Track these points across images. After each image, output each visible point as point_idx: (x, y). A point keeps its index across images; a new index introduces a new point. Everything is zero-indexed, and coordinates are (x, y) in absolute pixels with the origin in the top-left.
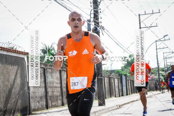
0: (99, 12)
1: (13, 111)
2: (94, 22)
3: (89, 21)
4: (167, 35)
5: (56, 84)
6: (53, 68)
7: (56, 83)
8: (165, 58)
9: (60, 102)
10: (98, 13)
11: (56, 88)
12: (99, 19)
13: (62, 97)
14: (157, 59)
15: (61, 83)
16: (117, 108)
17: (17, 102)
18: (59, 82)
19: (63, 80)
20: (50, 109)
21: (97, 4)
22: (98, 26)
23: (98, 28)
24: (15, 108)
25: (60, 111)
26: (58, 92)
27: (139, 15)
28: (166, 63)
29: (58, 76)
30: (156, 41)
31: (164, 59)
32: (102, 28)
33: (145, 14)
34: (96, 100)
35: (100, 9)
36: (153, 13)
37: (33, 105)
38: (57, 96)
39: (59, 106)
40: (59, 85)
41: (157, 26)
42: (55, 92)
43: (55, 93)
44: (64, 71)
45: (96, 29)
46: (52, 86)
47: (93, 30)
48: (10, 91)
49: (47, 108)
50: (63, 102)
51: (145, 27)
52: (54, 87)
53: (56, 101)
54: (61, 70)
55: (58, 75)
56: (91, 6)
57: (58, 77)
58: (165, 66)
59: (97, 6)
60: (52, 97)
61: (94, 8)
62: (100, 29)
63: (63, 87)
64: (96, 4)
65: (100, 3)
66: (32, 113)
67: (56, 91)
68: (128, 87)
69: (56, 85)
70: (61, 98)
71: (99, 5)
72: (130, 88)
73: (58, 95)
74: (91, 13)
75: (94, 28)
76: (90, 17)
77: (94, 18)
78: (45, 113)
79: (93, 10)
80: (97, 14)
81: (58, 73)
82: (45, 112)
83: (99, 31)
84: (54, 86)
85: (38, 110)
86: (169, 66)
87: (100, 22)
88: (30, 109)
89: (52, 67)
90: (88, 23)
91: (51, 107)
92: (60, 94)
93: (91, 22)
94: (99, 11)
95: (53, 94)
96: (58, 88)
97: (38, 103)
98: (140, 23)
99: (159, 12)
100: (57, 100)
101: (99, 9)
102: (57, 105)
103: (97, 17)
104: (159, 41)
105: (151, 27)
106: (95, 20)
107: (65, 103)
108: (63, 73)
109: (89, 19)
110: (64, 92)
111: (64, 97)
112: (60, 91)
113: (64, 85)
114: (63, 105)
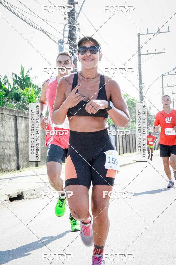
0: (77, 29)
2: (69, 44)
3: (61, 42)
5: (8, 137)
6: (4, 113)
9: (14, 165)
10: (75, 30)
11: (8, 144)
12: (76, 39)
13: (18, 156)
15: (17, 135)
18: (13, 134)
19: (18, 131)
21: (74, 15)
25: (13, 178)
26: (12, 149)
27: (139, 35)
29: (11, 125)
30: (163, 75)
33: (148, 34)
35: (79, 24)
36: (159, 33)
38: (10, 155)
39: (13, 170)
40: (13, 139)
41: (164, 52)
42: (6, 148)
43: (6, 151)
44: (22, 117)
46: (3, 140)
50: (18, 164)
51: (147, 54)
52: (6, 142)
53: (8, 163)
54: (17, 115)
55: (12, 123)
56: (65, 19)
57: (12, 127)
59: (75, 19)
60: (2, 157)
61: (69, 23)
63: (19, 142)
64: (72, 15)
65: (78, 14)
67: (8, 148)
68: (118, 143)
69: (9, 139)
70: (15, 158)
71: (77, 17)
72: (121, 145)
73: (12, 153)
74: (65, 30)
76: (64, 36)
77: (69, 37)
79: (67, 26)
80: (74, 32)
83: (76, 58)
84: (6, 140)
89: (2, 110)
90: (59, 45)
92: (15, 153)
93: (64, 44)
94: (77, 27)
95: (3, 151)
96: (11, 144)
98: (139, 48)
99: (169, 32)
100: (10, 162)
101: (77, 23)
102: (9, 168)
103: (74, 36)
104: (167, 75)
105: (156, 53)
106: (70, 41)
107: (22, 165)
108: (20, 120)
109: (61, 40)
110: (21, 150)
111: (21, 157)
112: (15, 147)
113: (20, 140)
114: (18, 168)
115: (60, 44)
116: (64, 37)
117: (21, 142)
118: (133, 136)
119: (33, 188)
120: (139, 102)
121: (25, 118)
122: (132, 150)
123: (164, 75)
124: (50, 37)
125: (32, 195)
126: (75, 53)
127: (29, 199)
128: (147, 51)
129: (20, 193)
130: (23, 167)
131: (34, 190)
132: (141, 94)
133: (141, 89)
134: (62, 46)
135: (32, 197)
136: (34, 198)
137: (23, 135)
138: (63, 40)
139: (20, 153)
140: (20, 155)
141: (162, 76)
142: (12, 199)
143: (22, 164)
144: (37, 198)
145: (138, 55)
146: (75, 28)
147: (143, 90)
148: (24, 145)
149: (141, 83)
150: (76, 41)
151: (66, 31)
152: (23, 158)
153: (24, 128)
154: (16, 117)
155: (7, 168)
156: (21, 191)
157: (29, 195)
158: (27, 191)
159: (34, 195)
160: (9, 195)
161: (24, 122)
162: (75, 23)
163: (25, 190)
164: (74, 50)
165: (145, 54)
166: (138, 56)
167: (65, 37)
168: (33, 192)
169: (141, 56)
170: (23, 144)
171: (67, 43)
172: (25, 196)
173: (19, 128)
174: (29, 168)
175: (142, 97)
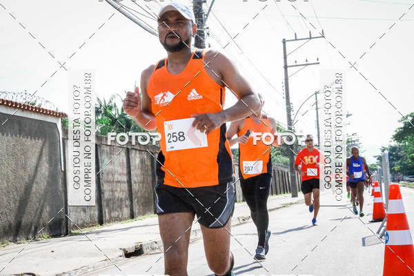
0: (206, 34)
1: (33, 228)
5: (119, 176)
7: (120, 174)
9: (126, 211)
10: (204, 35)
11: (119, 184)
13: (131, 201)
15: (129, 173)
16: (238, 223)
17: (42, 210)
18: (125, 172)
19: (132, 168)
20: (107, 224)
21: (202, 17)
24: (38, 221)
25: (127, 229)
26: (123, 191)
27: (284, 42)
29: (122, 160)
30: (316, 93)
33: (296, 39)
35: (208, 28)
36: (311, 38)
37: (72, 218)
38: (121, 200)
39: (125, 219)
40: (125, 178)
41: (318, 63)
42: (116, 190)
43: (117, 194)
44: (136, 150)
46: (112, 180)
48: (28, 189)
49: (101, 222)
50: (132, 211)
51: (296, 66)
53: (119, 209)
54: (130, 147)
55: (123, 157)
57: (123, 163)
59: (202, 21)
60: (112, 201)
63: (133, 182)
64: (199, 17)
65: (207, 15)
66: (70, 232)
67: (119, 190)
69: (120, 178)
70: (128, 203)
71: (206, 19)
73: (124, 197)
78: (98, 233)
80: (201, 38)
81: (123, 154)
82: (97, 230)
84: (116, 180)
85: (83, 226)
88: (67, 224)
91: (109, 222)
92: (127, 196)
94: (205, 32)
95: (112, 195)
96: (122, 184)
97: (82, 213)
98: (285, 58)
99: (323, 37)
100: (121, 208)
101: (205, 27)
102: (120, 216)
103: (202, 43)
105: (307, 65)
107: (137, 212)
108: (133, 154)
110: (135, 192)
111: (135, 201)
112: (127, 189)
113: (134, 178)
114: (132, 216)
117: (135, 182)
118: (280, 172)
119: (155, 241)
120: (287, 128)
121: (139, 150)
122: (279, 191)
123: (318, 93)
125: (153, 249)
127: (151, 254)
129: (139, 247)
130: (139, 214)
131: (156, 243)
132: (289, 116)
133: (289, 110)
135: (153, 252)
136: (156, 253)
137: (137, 173)
139: (134, 196)
140: (135, 199)
142: (128, 255)
144: (160, 253)
145: (284, 67)
146: (202, 34)
147: (292, 112)
148: (139, 185)
149: (288, 103)
152: (138, 202)
153: (138, 164)
154: (128, 149)
155: (118, 217)
156: (139, 244)
157: (150, 249)
158: (147, 244)
159: (156, 249)
160: (124, 250)
161: (138, 156)
162: (203, 27)
163: (145, 243)
165: (293, 66)
166: (284, 69)
168: (155, 245)
169: (288, 68)
170: (137, 185)
172: (145, 251)
173: (132, 163)
174: (145, 216)
175: (290, 122)
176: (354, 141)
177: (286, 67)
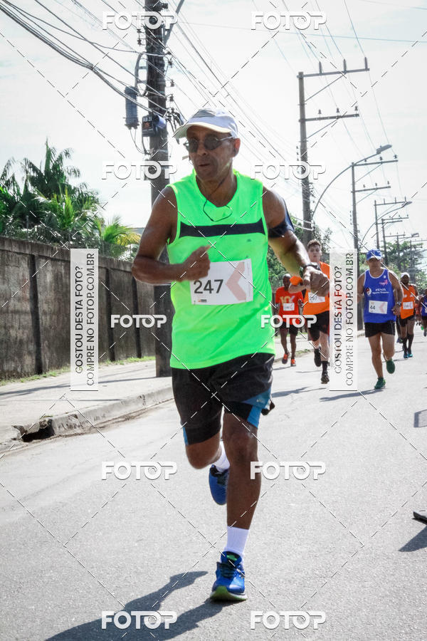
0: (166, 63)
2: (149, 96)
3: (132, 92)
4: (389, 147)
5: (16, 303)
6: (6, 248)
7: (19, 300)
8: (380, 221)
9: (29, 361)
10: (163, 65)
11: (17, 316)
12: (165, 86)
13: (38, 344)
14: (355, 225)
15: (34, 298)
18: (28, 295)
19: (40, 289)
22: (162, 112)
23: (162, 120)
25: (29, 391)
26: (24, 328)
27: (301, 77)
28: (381, 238)
29: (23, 276)
30: (353, 165)
31: (377, 224)
32: (175, 118)
33: (321, 74)
34: (151, 357)
36: (345, 72)
38: (21, 342)
39: (27, 375)
40: (27, 306)
41: (357, 115)
42: (12, 327)
43: (13, 333)
44: (47, 258)
45: (156, 119)
46: (5, 308)
47: (144, 124)
50: (38, 360)
51: (320, 119)
52: (12, 312)
53: (16, 358)
54: (35, 254)
55: (24, 270)
56: (139, 42)
57: (24, 280)
58: (378, 247)
60: (4, 345)
61: (150, 49)
62: (169, 120)
63: (40, 314)
65: (169, 31)
67: (16, 325)
69: (19, 306)
70: (32, 347)
71: (167, 38)
73: (25, 337)
74: (140, 66)
75: (148, 117)
76: (137, 79)
77: (149, 82)
79: (145, 56)
80: (159, 71)
81: (25, 265)
83: (165, 128)
84: (11, 308)
86: (393, 246)
87: (168, 99)
89: (3, 243)
90: (127, 99)
92: (31, 336)
93: (138, 98)
94: (166, 60)
95: (6, 334)
96: (23, 316)
98: (302, 104)
99: (367, 69)
100: (20, 356)
101: (165, 51)
102: (19, 370)
103: (160, 79)
104: (363, 165)
105: (338, 117)
106: (152, 91)
107: (47, 363)
108: (42, 264)
109: (131, 87)
110: (45, 329)
111: (44, 344)
112: (30, 324)
113: (43, 307)
114: (39, 370)
115: (129, 98)
116: (138, 81)
117: (45, 313)
119: (74, 413)
120: (302, 223)
121: (52, 259)
123: (356, 165)
124: (106, 82)
125: (70, 427)
126: (162, 117)
127: (66, 436)
128: (320, 112)
129: (46, 423)
130: (51, 366)
131: (76, 416)
132: (306, 205)
133: (306, 194)
134: (134, 101)
135: (71, 432)
136: (76, 435)
137: (48, 297)
138: (134, 89)
139: (42, 336)
140: (44, 340)
141: (353, 167)
142: (28, 437)
143: (47, 361)
144: (82, 434)
145: (300, 121)
146: (161, 62)
147: (311, 198)
148: (51, 319)
149: (306, 182)
150: (164, 90)
151: (142, 68)
152: (49, 348)
153: (51, 282)
154: (32, 257)
155: (15, 370)
156: (47, 419)
157: (66, 427)
158: (61, 419)
159: (75, 428)
160: (21, 429)
161: (50, 268)
162: (162, 51)
163: (56, 417)
164: (161, 109)
165: (315, 119)
166: (299, 124)
167: (141, 82)
168: (74, 421)
169: (307, 123)
170: (48, 317)
171: (144, 95)
172: (57, 431)
173: (40, 282)
174: (62, 370)
175: (308, 214)
176: (415, 247)
177: (303, 121)
